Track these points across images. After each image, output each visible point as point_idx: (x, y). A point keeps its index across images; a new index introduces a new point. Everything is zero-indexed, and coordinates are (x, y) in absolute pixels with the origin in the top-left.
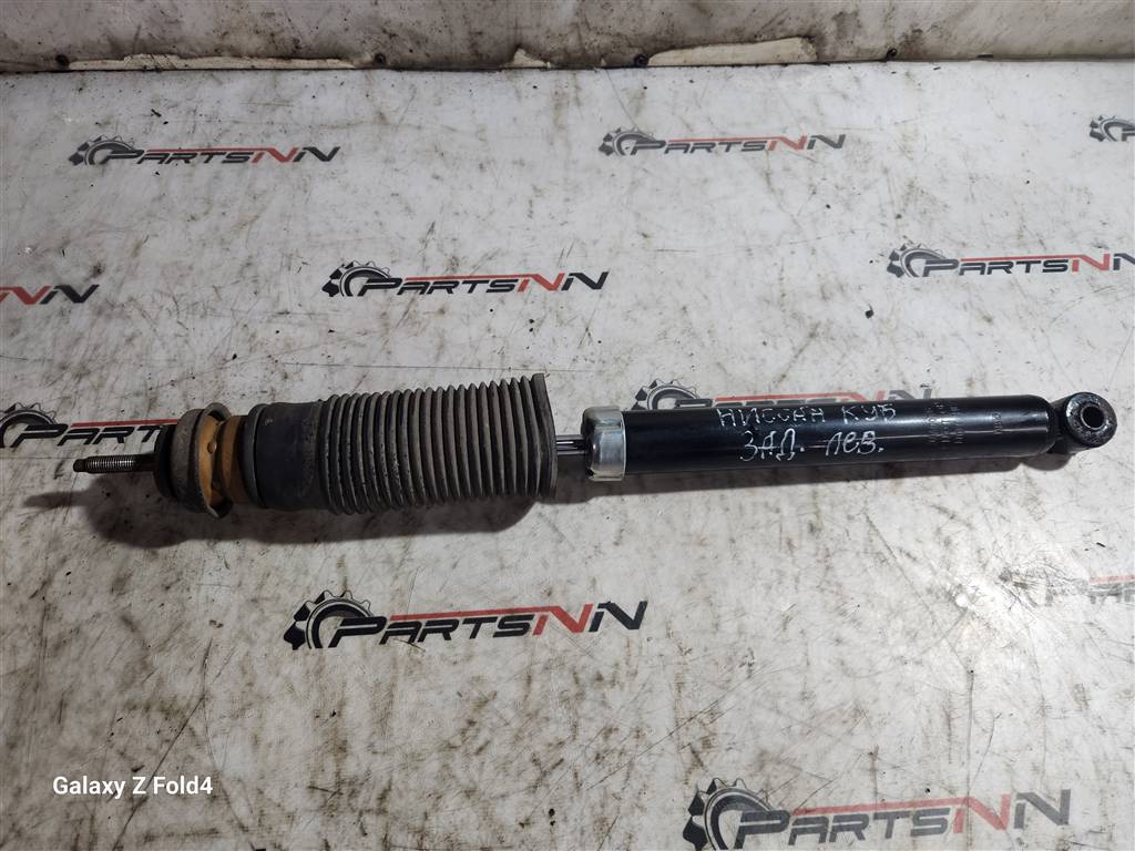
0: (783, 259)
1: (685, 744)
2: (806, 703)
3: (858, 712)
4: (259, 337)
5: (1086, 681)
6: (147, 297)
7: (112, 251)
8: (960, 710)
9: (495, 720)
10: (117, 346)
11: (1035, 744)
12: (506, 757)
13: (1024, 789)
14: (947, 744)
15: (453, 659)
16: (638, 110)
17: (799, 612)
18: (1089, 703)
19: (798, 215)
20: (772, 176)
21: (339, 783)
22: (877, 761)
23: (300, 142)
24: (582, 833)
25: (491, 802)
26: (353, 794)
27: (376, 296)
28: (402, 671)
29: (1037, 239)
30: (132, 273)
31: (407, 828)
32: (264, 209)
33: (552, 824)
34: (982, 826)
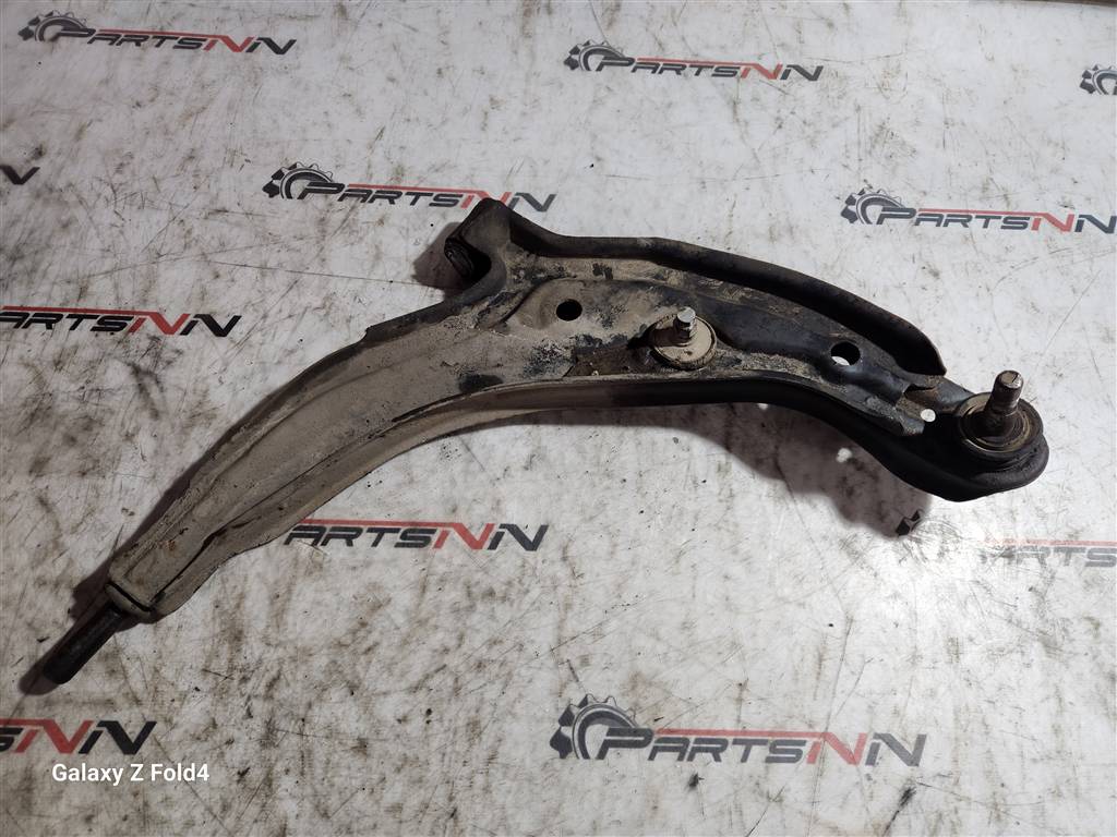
0: (736, 195)
1: (565, 660)
2: (687, 633)
3: (735, 645)
4: (195, 233)
5: (961, 636)
6: (87, 182)
7: (55, 132)
8: (834, 651)
9: (387, 623)
10: (53, 231)
11: (900, 689)
12: (393, 658)
13: (882, 730)
14: (814, 681)
15: (351, 564)
16: (610, 24)
17: (694, 547)
18: (961, 656)
19: (760, 149)
20: (740, 106)
21: (232, 669)
22: (745, 692)
23: (256, 31)
24: (455, 733)
25: (374, 698)
26: (245, 680)
27: (317, 201)
28: (302, 571)
29: (1002, 193)
30: (73, 157)
31: (290, 715)
32: (211, 100)
33: (428, 722)
34: (834, 759)
